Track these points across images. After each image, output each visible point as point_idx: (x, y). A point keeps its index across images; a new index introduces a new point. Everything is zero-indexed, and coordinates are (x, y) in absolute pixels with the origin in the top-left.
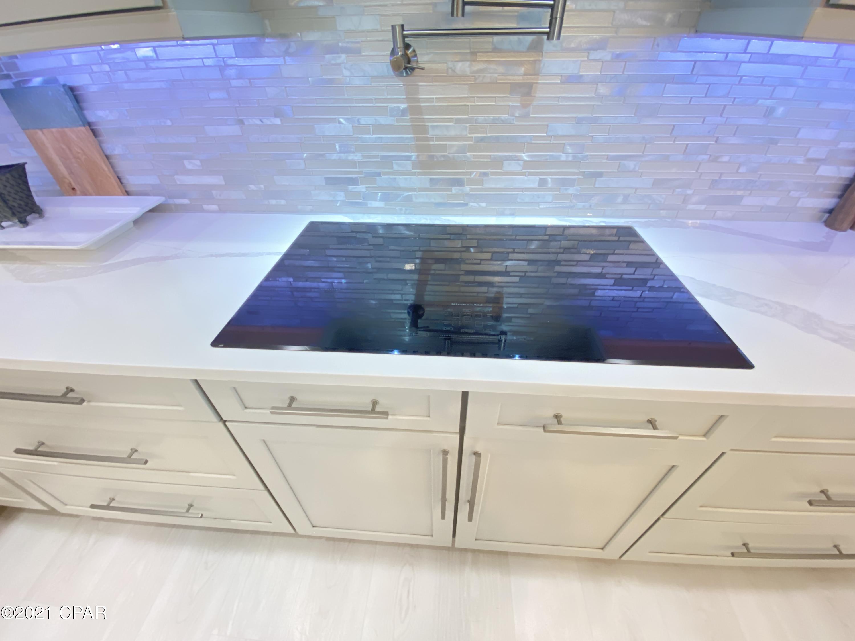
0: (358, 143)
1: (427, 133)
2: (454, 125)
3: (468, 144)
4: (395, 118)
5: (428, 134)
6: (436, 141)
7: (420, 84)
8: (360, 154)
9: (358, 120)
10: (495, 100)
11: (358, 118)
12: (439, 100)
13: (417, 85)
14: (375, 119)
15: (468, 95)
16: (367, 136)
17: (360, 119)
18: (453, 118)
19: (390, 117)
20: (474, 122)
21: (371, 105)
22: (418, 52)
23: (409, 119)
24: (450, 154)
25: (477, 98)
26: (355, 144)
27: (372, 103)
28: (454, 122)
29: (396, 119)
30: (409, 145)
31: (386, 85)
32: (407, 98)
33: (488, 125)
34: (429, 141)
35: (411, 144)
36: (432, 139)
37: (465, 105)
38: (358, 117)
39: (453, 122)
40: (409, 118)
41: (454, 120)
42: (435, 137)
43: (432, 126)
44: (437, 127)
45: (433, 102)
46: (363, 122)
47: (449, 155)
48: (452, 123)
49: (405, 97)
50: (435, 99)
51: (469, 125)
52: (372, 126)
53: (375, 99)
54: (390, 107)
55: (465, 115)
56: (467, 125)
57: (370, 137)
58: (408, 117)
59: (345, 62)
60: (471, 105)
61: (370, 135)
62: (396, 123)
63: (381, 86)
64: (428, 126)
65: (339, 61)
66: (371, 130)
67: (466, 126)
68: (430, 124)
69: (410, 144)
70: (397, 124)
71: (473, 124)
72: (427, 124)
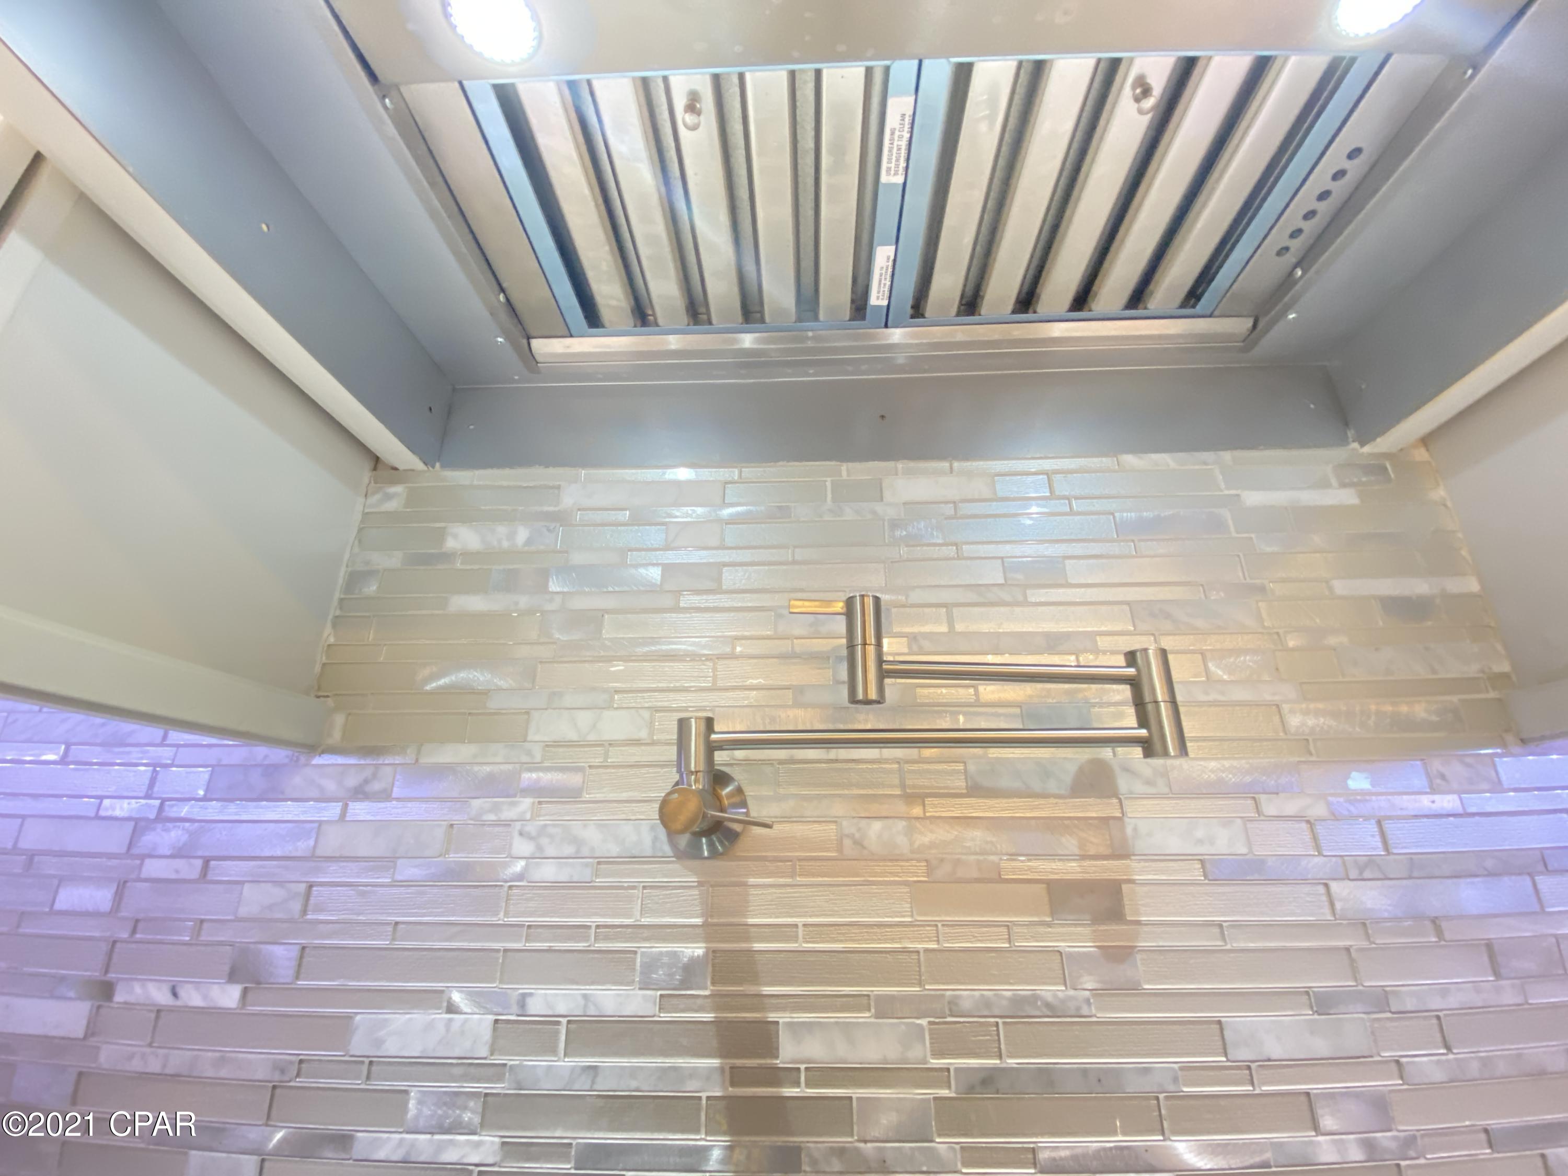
0: (498, 1088)
1: (773, 1051)
2: (873, 1020)
3: (935, 1099)
4: (659, 993)
5: (777, 1057)
6: (808, 1085)
7: (752, 881)
8: (497, 1140)
9: (522, 1001)
10: (1009, 935)
11: (521, 991)
12: (815, 931)
13: (745, 884)
14: (585, 997)
15: (912, 916)
16: (539, 1062)
17: (531, 995)
18: (868, 996)
19: (640, 989)
20: (947, 1012)
21: (581, 945)
22: (749, 792)
23: (706, 997)
24: (865, 1142)
25: (943, 925)
26: (486, 1095)
27: (586, 939)
28: (873, 1010)
29: (661, 996)
30: (700, 1098)
31: (642, 884)
32: (705, 925)
33: (999, 1020)
34: (778, 1083)
35: (708, 1098)
36: (790, 1075)
37: (905, 951)
38: (525, 988)
39: (869, 1010)
40: (707, 993)
41: (872, 1004)
42: (803, 1067)
43: (790, 1025)
44: (809, 1027)
45: (795, 939)
46: (536, 1006)
47: (862, 1145)
48: (867, 1015)
49: (698, 921)
50: (801, 930)
51: (930, 1023)
52: (569, 1022)
53: (598, 927)
54: (643, 954)
55: (912, 985)
56: (924, 1022)
57: (550, 1066)
58: (706, 988)
59: (528, 816)
60: (927, 950)
61: (556, 1059)
62: (660, 1012)
63: (626, 885)
64: (777, 1023)
65: (508, 814)
66: (563, 1037)
67: (919, 1025)
68: (782, 1017)
69: (704, 1095)
70: (665, 1016)
71: (945, 1018)
72: (772, 1016)
